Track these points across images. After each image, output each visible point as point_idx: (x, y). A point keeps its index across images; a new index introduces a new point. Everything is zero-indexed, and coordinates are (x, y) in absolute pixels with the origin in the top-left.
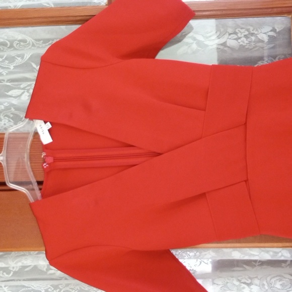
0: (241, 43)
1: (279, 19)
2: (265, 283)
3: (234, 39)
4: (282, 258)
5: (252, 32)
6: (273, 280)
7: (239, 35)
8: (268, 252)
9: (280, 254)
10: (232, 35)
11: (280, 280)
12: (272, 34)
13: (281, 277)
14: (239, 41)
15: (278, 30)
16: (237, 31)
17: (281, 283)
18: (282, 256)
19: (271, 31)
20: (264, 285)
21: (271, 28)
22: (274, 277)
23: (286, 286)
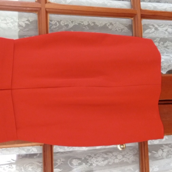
0: (9, 26)
1: (31, 14)
2: (22, 168)
3: (5, 23)
4: (33, 153)
5: (16, 20)
6: (27, 166)
7: (8, 21)
8: (24, 150)
9: (31, 150)
10: (3, 21)
11: (31, 166)
12: (27, 22)
13: (32, 164)
14: (8, 25)
15: (31, 21)
16: (6, 19)
17: (32, 167)
18: (32, 151)
19: (27, 21)
20: (21, 169)
21: (26, 19)
22: (27, 164)
23: (35, 169)
